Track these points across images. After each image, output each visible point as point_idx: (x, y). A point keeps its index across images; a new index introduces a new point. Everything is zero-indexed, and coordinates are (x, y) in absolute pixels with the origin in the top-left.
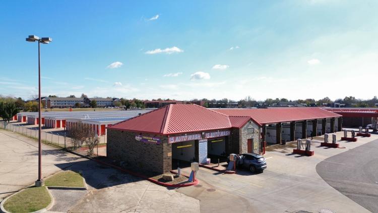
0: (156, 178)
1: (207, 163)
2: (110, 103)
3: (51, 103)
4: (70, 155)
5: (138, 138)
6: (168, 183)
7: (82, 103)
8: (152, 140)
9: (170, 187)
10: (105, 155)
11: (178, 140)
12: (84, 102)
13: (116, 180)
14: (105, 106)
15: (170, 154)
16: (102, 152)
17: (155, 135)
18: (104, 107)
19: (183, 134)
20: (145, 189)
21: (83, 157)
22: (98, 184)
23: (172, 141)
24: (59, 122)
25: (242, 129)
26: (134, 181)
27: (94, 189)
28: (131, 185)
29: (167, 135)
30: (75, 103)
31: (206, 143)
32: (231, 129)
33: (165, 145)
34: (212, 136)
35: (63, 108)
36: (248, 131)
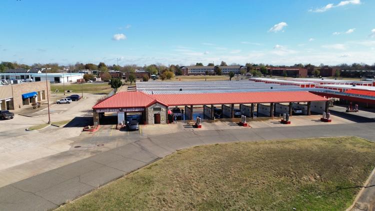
2: (237, 71)
11: (102, 111)
15: (97, 117)
19: (106, 108)
25: (149, 108)
31: (123, 115)
32: (144, 108)
33: (94, 113)
34: (128, 110)
36: (155, 109)
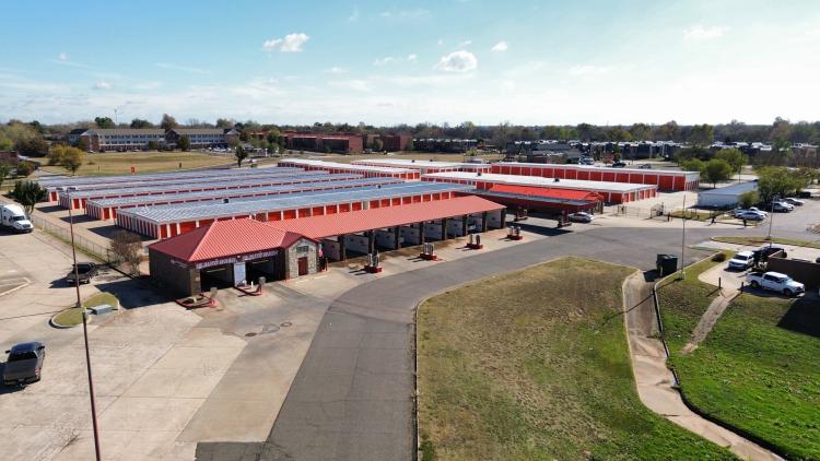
0: (181, 301)
1: (243, 285)
2: (219, 139)
3: (100, 140)
4: (112, 273)
5: (173, 262)
6: (190, 305)
7: (162, 139)
8: (184, 266)
9: (188, 308)
10: (147, 272)
11: (207, 265)
12: (167, 137)
13: (147, 302)
14: (209, 146)
15: (198, 279)
16: (144, 269)
17: (184, 262)
18: (207, 147)
19: (213, 259)
20: (171, 310)
21: (126, 275)
22: (128, 304)
23: (200, 267)
24: (106, 210)
25: (290, 249)
26: (162, 302)
27: (125, 310)
28: (159, 305)
29: (193, 262)
30: (147, 140)
31: (244, 266)
32: (278, 249)
33: (192, 271)
34: (252, 257)
35: (124, 151)
36: (300, 250)
